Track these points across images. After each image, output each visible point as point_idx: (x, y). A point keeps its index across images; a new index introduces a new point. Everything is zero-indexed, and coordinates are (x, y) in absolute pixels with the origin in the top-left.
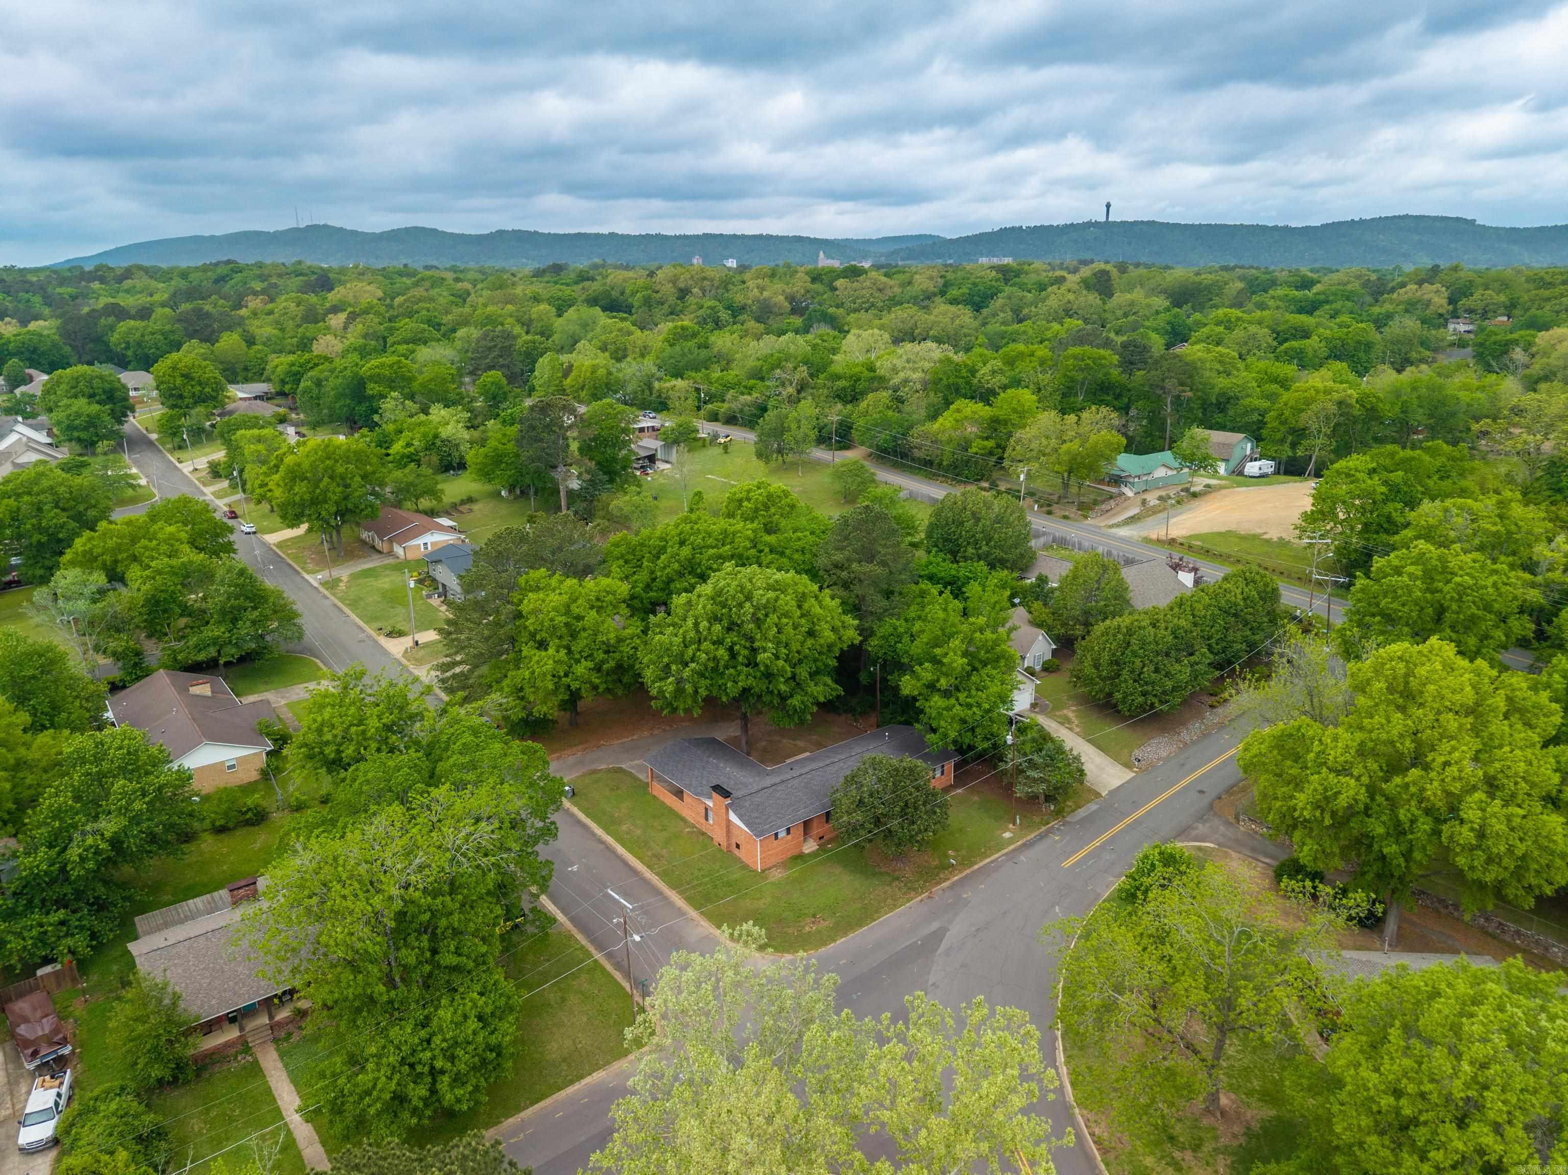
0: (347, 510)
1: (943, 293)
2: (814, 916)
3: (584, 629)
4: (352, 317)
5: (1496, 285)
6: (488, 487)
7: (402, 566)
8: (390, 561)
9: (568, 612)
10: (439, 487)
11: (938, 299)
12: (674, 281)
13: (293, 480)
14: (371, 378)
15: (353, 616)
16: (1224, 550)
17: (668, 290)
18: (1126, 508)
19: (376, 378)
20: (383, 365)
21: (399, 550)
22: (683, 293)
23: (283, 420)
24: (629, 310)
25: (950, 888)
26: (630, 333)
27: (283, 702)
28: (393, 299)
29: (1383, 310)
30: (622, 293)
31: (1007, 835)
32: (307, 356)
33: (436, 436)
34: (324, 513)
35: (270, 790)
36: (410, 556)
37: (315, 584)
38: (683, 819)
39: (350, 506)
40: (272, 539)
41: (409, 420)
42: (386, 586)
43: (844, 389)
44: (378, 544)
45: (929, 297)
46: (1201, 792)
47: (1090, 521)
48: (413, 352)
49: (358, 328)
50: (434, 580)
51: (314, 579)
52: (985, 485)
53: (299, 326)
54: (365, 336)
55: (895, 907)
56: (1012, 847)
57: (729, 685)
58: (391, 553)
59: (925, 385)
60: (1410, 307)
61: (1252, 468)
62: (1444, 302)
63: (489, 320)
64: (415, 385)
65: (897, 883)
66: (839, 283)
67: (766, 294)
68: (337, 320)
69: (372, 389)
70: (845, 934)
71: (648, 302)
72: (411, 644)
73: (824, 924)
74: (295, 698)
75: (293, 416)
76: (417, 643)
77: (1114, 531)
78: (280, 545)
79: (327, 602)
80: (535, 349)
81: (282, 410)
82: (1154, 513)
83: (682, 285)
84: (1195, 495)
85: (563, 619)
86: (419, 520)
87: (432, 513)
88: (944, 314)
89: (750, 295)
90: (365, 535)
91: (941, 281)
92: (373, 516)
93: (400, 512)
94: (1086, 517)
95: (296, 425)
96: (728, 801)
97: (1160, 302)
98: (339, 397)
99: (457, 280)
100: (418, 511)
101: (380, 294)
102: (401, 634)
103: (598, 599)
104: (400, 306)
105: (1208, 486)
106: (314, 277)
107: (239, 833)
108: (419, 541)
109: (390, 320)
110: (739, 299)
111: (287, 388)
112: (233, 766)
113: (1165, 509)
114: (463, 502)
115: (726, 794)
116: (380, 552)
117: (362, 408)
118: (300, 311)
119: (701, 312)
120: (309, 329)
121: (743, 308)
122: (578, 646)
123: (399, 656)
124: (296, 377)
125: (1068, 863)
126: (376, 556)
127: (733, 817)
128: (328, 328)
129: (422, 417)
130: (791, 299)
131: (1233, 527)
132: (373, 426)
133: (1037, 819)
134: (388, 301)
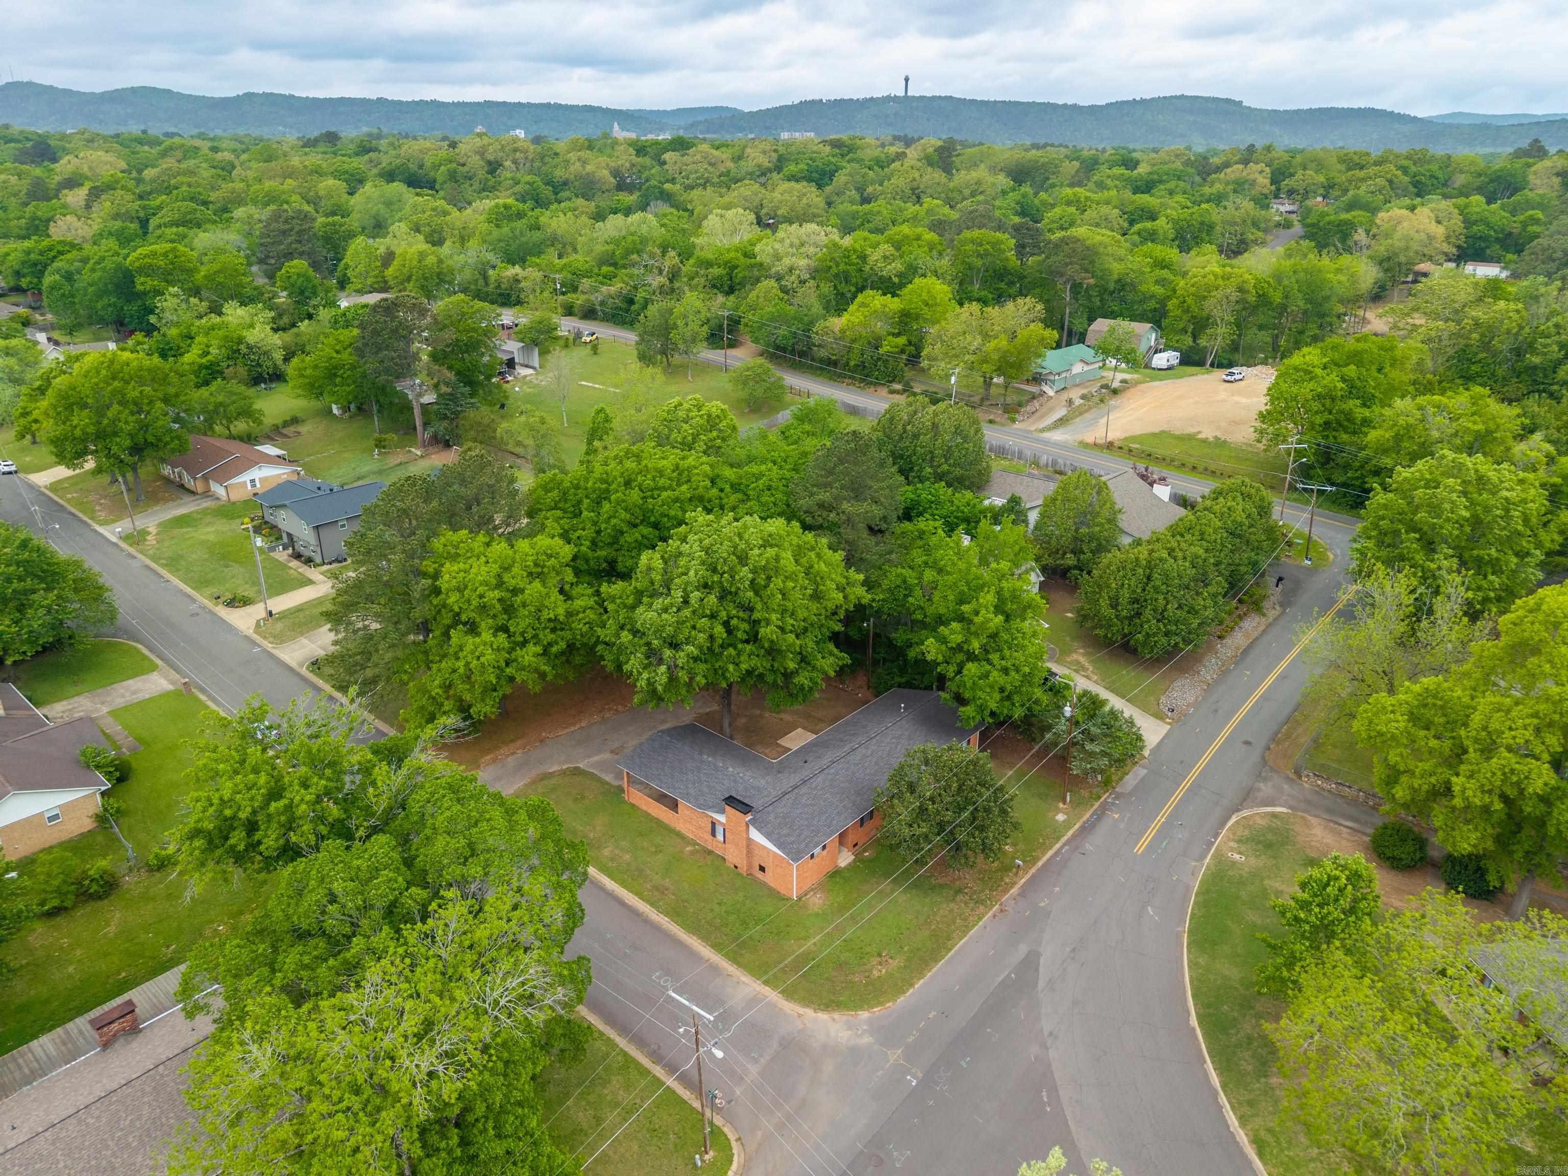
0: (148, 444)
1: (779, 169)
2: (880, 955)
3: (524, 605)
4: (95, 193)
5: (1314, 165)
6: (315, 404)
7: (229, 511)
8: (207, 504)
9: (500, 584)
10: (256, 406)
11: (775, 175)
12: (481, 152)
13: (69, 408)
14: (141, 270)
15: (175, 581)
16: (1166, 452)
17: (475, 162)
18: (1051, 410)
19: (148, 270)
20: (154, 254)
21: (219, 490)
22: (493, 167)
23: (26, 323)
24: (431, 185)
25: (1023, 893)
26: (445, 213)
27: (105, 710)
28: (140, 172)
29: (1214, 190)
30: (421, 167)
31: (1061, 817)
32: (46, 243)
33: (240, 340)
34: (115, 449)
35: (112, 844)
36: (235, 496)
37: (114, 539)
38: (679, 834)
39: (151, 439)
40: (42, 479)
41: (197, 323)
42: (212, 538)
43: (720, 277)
44: (187, 480)
45: (764, 173)
46: (1247, 743)
47: (1017, 425)
48: (185, 236)
49: (105, 205)
50: (274, 527)
51: (112, 532)
52: (898, 387)
53: (26, 204)
54: (116, 216)
55: (968, 929)
56: (1070, 833)
57: (731, 667)
58: (207, 494)
59: (815, 273)
60: (1240, 186)
61: (1162, 360)
62: (1267, 182)
63: (271, 198)
64: (199, 276)
65: (960, 897)
66: (667, 156)
67: (589, 168)
68: (76, 197)
69: (142, 283)
70: (921, 975)
71: (453, 176)
72: (263, 614)
73: (895, 964)
74: (119, 702)
75: (38, 317)
76: (271, 614)
77: (1047, 435)
78: (55, 487)
79: (134, 563)
80: (337, 232)
81: (22, 311)
82: (1081, 414)
83: (490, 157)
84: (1115, 392)
85: (497, 594)
86: (238, 450)
87: (249, 439)
88: (790, 192)
89: (572, 169)
90: (167, 470)
91: (775, 156)
92: (182, 449)
93: (208, 439)
94: (1013, 421)
95: (43, 329)
96: (749, 817)
97: (1003, 181)
98: (99, 295)
99: (215, 149)
100: (231, 437)
101: (123, 165)
102: (246, 602)
103: (536, 565)
104: (153, 181)
105: (1124, 381)
106: (29, 145)
107: (79, 912)
108: (245, 478)
109: (141, 197)
110: (559, 174)
111: (24, 282)
112: (56, 817)
113: (1090, 408)
114: (286, 424)
115: (743, 807)
116: (193, 493)
117: (132, 308)
118: (24, 185)
119: (518, 189)
120: (42, 209)
121: (565, 183)
122: (520, 624)
123: (250, 632)
124: (39, 268)
125: (1141, 847)
126: (187, 498)
127: (756, 835)
128: (65, 206)
129: (215, 319)
130: (616, 173)
131: (1165, 427)
132: (150, 330)
133: (1085, 793)
134: (134, 174)
